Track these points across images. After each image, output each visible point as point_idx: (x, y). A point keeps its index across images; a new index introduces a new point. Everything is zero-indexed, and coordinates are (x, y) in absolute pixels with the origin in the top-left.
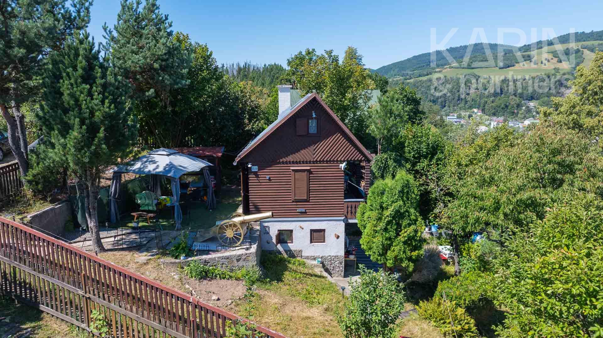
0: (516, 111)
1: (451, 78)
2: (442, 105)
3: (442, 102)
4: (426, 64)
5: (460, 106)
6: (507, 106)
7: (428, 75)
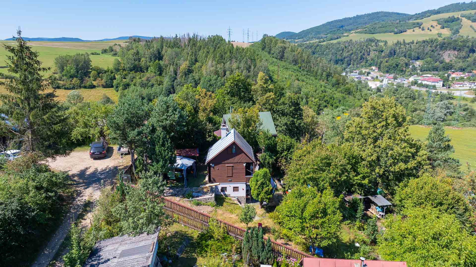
0: (404, 69)
1: (356, 41)
2: (348, 63)
3: (348, 61)
4: (337, 29)
5: (362, 64)
6: (397, 66)
7: (337, 38)
